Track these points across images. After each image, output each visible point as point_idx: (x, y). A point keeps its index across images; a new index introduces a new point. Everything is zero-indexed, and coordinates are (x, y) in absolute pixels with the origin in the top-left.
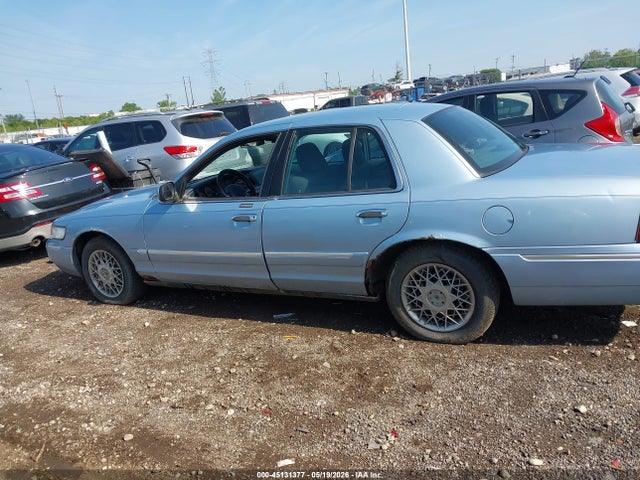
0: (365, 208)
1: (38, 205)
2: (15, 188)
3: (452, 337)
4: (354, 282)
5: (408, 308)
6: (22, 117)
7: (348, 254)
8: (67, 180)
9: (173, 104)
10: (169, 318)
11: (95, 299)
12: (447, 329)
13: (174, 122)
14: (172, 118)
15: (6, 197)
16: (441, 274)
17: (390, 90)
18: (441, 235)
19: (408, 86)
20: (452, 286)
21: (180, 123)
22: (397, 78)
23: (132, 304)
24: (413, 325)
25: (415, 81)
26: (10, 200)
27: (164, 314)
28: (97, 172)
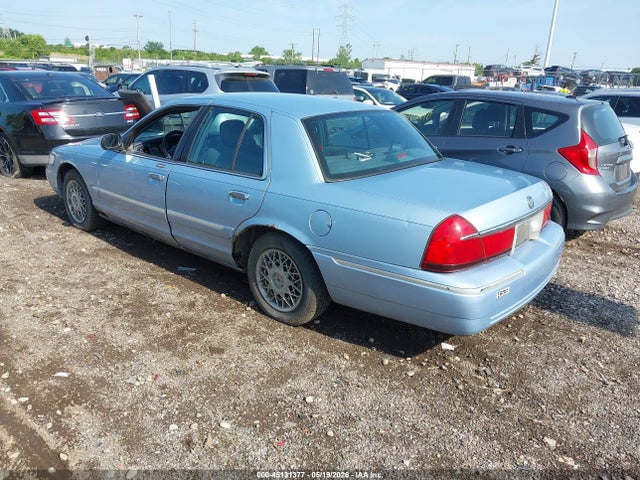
0: (235, 188)
1: (69, 132)
2: (52, 114)
3: (286, 318)
4: (224, 251)
5: (260, 284)
6: (162, 46)
7: (221, 227)
8: (100, 114)
9: (299, 54)
10: (107, 249)
11: (68, 221)
12: (283, 310)
13: (217, 77)
14: (216, 72)
15: (43, 120)
16: (283, 260)
17: (516, 74)
18: (280, 226)
19: (537, 74)
20: (289, 272)
21: (222, 78)
22: (533, 62)
23: (91, 231)
24: (261, 300)
25: (546, 70)
26: (46, 123)
27: (104, 244)
28: (131, 112)
